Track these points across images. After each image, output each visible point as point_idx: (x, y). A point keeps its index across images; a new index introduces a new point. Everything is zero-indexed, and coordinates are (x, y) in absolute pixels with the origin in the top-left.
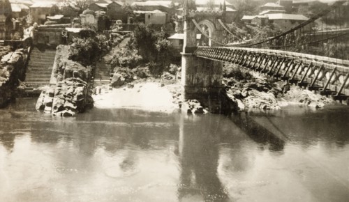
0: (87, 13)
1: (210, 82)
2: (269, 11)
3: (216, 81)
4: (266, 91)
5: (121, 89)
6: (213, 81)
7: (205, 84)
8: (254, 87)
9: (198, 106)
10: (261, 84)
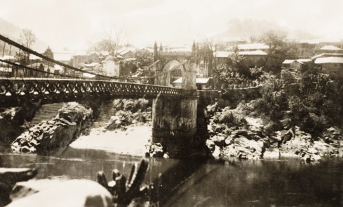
0: (108, 60)
1: (178, 125)
2: (323, 54)
3: (183, 125)
4: (257, 140)
5: (113, 132)
6: (180, 125)
7: (172, 127)
8: (244, 134)
9: (159, 149)
10: (253, 131)
